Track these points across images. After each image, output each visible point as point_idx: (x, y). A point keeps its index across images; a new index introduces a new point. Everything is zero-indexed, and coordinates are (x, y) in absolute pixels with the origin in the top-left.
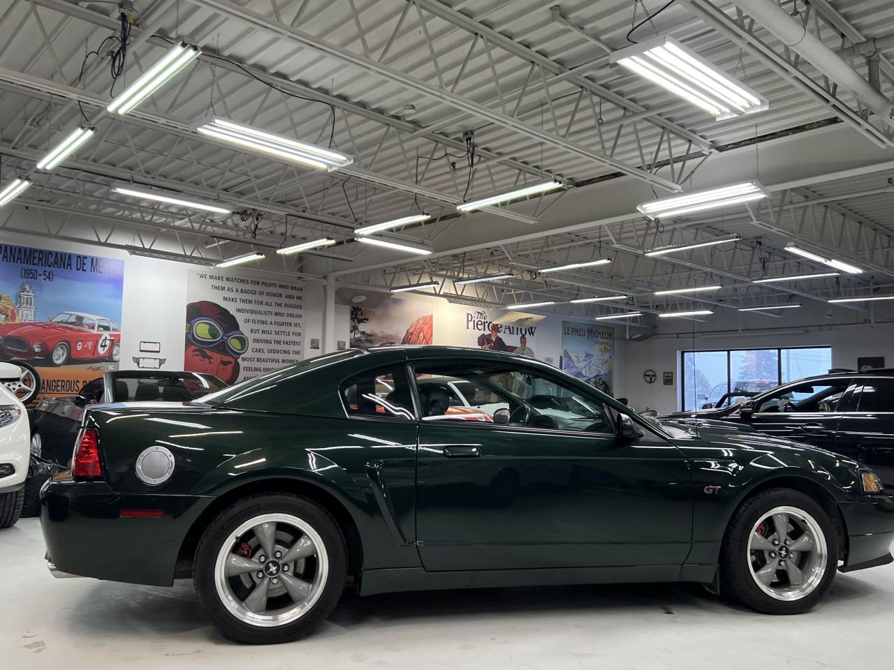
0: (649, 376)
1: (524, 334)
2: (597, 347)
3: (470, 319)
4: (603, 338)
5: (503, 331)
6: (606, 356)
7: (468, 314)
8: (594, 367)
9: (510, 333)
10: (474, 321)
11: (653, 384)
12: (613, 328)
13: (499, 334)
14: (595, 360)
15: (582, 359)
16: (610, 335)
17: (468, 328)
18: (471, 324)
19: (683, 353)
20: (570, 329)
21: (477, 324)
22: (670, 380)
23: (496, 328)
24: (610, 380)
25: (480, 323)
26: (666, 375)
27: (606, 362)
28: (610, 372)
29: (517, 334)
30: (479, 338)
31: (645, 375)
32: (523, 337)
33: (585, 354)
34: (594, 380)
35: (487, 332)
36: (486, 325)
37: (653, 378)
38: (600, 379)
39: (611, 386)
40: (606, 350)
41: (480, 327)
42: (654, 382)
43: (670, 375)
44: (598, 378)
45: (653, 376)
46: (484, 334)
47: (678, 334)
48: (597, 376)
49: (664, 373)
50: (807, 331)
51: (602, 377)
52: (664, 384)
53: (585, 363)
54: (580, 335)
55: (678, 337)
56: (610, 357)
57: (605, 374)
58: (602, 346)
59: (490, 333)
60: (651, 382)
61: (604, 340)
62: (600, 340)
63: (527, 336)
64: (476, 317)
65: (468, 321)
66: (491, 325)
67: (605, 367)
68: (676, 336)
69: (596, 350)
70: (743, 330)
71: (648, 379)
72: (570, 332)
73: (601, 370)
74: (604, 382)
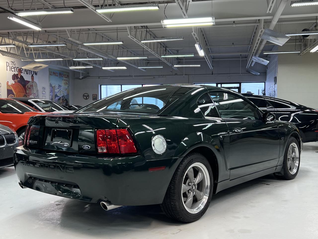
0: (86, 96)
1: (33, 74)
2: (63, 82)
3: (8, 65)
4: (65, 77)
5: (23, 73)
6: (66, 86)
7: (7, 62)
8: (62, 92)
9: (27, 74)
10: (10, 66)
11: (87, 100)
12: (69, 73)
13: (22, 74)
14: (62, 89)
15: (57, 88)
16: (68, 76)
17: (7, 70)
18: (8, 68)
19: (101, 86)
20: (52, 72)
21: (11, 68)
22: (96, 98)
23: (20, 71)
24: (68, 99)
25: (12, 67)
26: (94, 95)
27: (67, 89)
28: (68, 94)
29: (30, 74)
30: (12, 76)
31: (84, 96)
32: (32, 76)
33: (58, 85)
34: (62, 98)
35: (16, 73)
36: (16, 68)
37: (88, 97)
38: (64, 98)
39: (69, 101)
40: (66, 84)
41: (13, 70)
42: (87, 99)
43: (96, 95)
44: (64, 97)
45: (87, 96)
46: (15, 74)
47: (99, 77)
48: (63, 96)
49: (93, 95)
50: (154, 78)
51: (65, 97)
52: (93, 100)
53: (58, 90)
54: (56, 76)
55: (99, 78)
56: (68, 87)
57: (66, 95)
58: (65, 82)
59: (18, 73)
60: (86, 99)
61: (66, 79)
62: (64, 78)
63: (34, 75)
64: (11, 64)
65: (7, 66)
66: (18, 68)
67: (66, 92)
68: (98, 77)
69: (62, 83)
70: (134, 76)
71: (85, 97)
72: (52, 74)
73: (64, 93)
74: (66, 99)
